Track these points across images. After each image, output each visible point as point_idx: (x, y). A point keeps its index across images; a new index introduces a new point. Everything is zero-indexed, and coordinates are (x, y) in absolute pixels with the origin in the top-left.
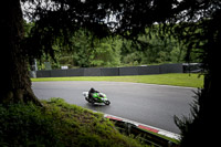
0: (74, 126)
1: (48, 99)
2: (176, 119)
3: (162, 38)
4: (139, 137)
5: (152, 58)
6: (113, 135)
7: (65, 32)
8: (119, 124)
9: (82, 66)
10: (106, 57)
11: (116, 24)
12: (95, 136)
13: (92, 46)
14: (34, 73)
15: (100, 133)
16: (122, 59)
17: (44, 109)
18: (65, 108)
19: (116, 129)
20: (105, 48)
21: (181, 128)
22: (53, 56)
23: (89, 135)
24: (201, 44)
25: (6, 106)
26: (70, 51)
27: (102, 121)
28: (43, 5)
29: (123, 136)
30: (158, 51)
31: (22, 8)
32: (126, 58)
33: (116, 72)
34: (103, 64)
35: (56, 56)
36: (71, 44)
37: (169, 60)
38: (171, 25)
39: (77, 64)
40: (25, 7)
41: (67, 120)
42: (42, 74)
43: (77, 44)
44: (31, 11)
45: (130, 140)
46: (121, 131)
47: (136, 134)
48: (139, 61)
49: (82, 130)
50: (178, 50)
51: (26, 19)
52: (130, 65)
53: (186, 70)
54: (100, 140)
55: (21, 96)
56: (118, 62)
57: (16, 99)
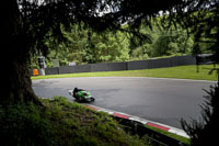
0: (73, 127)
4: (146, 136)
5: (163, 50)
9: (90, 61)
10: (113, 52)
16: (130, 53)
17: (44, 110)
18: (67, 107)
33: (124, 66)
34: (111, 59)
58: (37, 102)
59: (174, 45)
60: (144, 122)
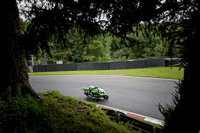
0: (70, 116)
1: (45, 91)
2: (160, 107)
3: (148, 35)
4: (128, 124)
5: (138, 54)
7: (60, 30)
8: (110, 113)
9: (76, 61)
10: (97, 53)
11: (107, 22)
12: (89, 124)
13: (85, 43)
14: (31, 68)
15: (93, 121)
16: (112, 55)
17: (41, 101)
18: (61, 99)
19: (107, 118)
20: (97, 44)
21: (165, 115)
22: (48, 52)
23: (83, 123)
24: (181, 41)
25: (4, 99)
26: (64, 48)
27: (95, 111)
28: (39, 3)
29: (113, 124)
30: (143, 47)
31: (19, 6)
32: (115, 54)
33: (107, 66)
34: (94, 60)
35: (52, 52)
36: (65, 40)
37: (153, 55)
38: (156, 24)
39: (70, 60)
40: (21, 5)
41: (63, 110)
42: (38, 69)
43: (71, 41)
44: (27, 9)
45: (120, 126)
46: (112, 119)
47: (125, 122)
48: (127, 56)
49: (77, 119)
50: (161, 46)
51: (22, 17)
52: (119, 60)
53: (167, 64)
54: (94, 127)
55: (19, 89)
56: (108, 57)
57: (14, 92)
58: (34, 95)
59: (147, 50)
60: (126, 113)
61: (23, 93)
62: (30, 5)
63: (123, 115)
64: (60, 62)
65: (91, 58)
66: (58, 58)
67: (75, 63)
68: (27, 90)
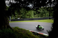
0: (21, 34)
1: (14, 27)
5: (42, 16)
6: (32, 36)
7: (18, 9)
8: (33, 33)
9: (24, 18)
10: (30, 16)
12: (27, 36)
14: (10, 20)
16: (34, 16)
19: (33, 34)
22: (15, 15)
26: (20, 14)
27: (29, 32)
29: (34, 36)
31: (6, 2)
32: (35, 16)
33: (32, 19)
34: (29, 18)
36: (20, 12)
37: (46, 16)
39: (22, 17)
42: (12, 20)
43: (22, 12)
45: (36, 36)
47: (38, 35)
48: (38, 16)
51: (7, 5)
52: (36, 17)
55: (6, 26)
58: (11, 28)
59: (44, 15)
60: (38, 32)
61: (7, 28)
62: (9, 2)
63: (37, 33)
64: (19, 18)
65: (28, 17)
66: (18, 17)
67: (23, 19)
68: (9, 27)
